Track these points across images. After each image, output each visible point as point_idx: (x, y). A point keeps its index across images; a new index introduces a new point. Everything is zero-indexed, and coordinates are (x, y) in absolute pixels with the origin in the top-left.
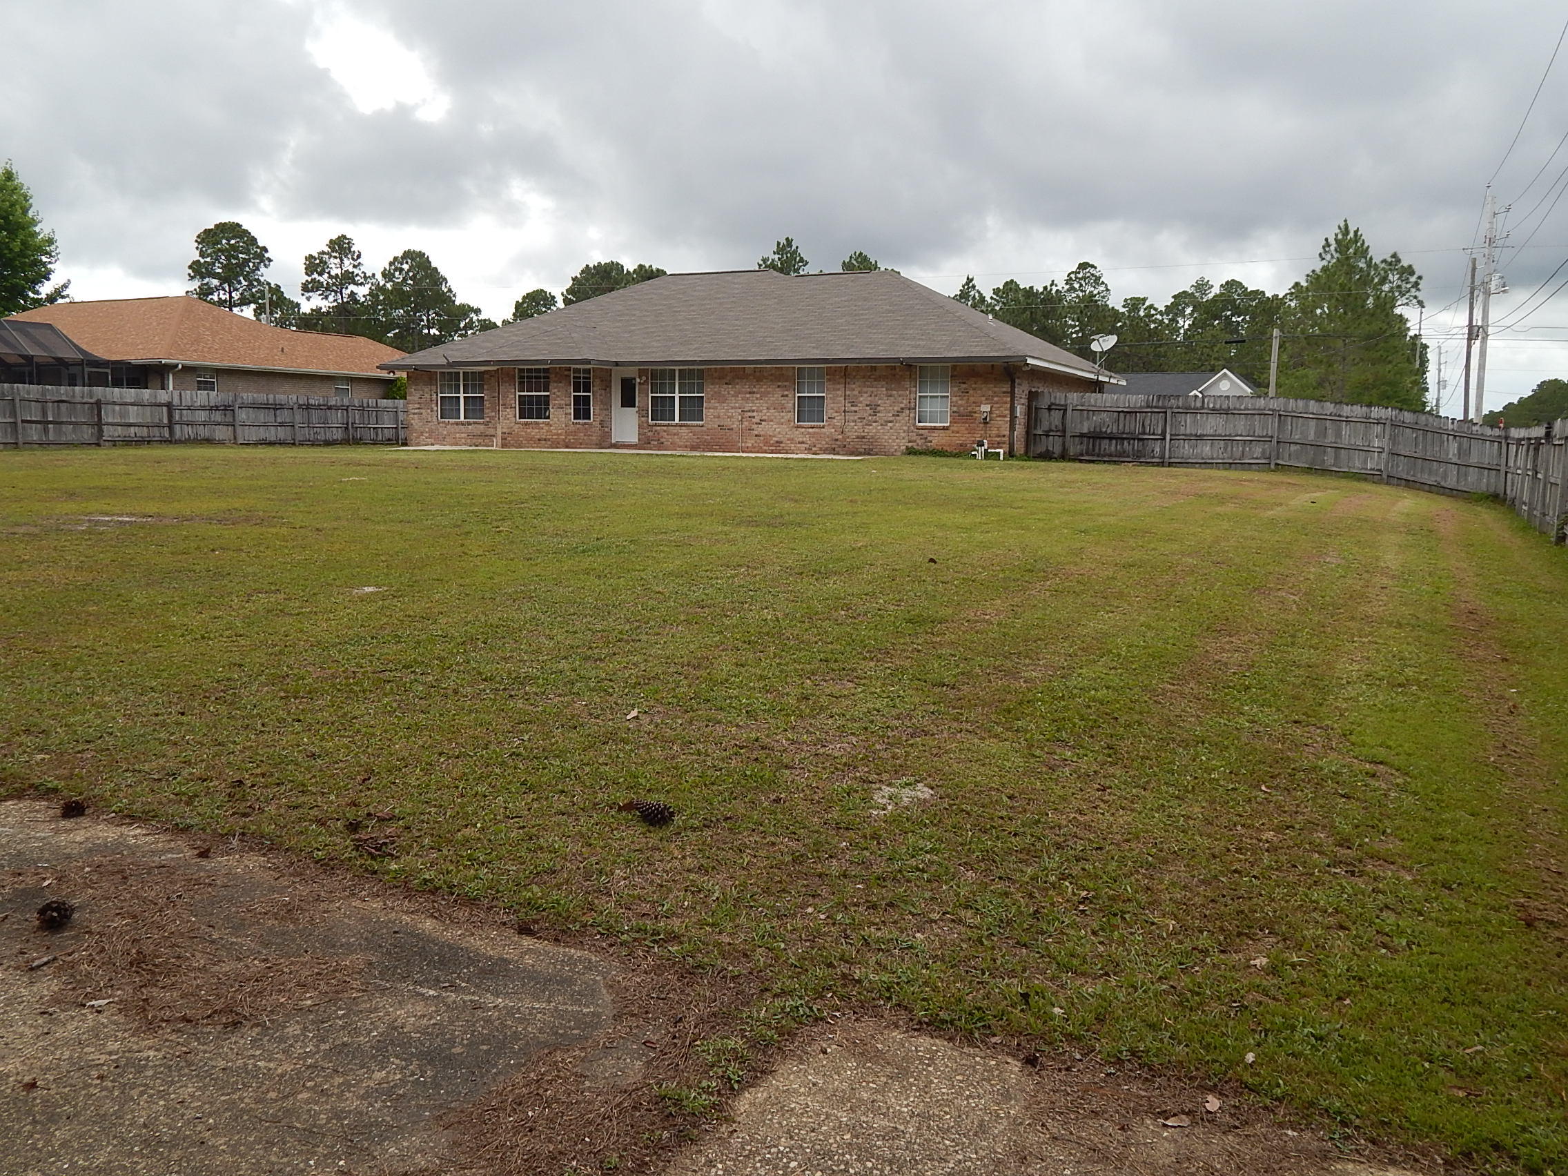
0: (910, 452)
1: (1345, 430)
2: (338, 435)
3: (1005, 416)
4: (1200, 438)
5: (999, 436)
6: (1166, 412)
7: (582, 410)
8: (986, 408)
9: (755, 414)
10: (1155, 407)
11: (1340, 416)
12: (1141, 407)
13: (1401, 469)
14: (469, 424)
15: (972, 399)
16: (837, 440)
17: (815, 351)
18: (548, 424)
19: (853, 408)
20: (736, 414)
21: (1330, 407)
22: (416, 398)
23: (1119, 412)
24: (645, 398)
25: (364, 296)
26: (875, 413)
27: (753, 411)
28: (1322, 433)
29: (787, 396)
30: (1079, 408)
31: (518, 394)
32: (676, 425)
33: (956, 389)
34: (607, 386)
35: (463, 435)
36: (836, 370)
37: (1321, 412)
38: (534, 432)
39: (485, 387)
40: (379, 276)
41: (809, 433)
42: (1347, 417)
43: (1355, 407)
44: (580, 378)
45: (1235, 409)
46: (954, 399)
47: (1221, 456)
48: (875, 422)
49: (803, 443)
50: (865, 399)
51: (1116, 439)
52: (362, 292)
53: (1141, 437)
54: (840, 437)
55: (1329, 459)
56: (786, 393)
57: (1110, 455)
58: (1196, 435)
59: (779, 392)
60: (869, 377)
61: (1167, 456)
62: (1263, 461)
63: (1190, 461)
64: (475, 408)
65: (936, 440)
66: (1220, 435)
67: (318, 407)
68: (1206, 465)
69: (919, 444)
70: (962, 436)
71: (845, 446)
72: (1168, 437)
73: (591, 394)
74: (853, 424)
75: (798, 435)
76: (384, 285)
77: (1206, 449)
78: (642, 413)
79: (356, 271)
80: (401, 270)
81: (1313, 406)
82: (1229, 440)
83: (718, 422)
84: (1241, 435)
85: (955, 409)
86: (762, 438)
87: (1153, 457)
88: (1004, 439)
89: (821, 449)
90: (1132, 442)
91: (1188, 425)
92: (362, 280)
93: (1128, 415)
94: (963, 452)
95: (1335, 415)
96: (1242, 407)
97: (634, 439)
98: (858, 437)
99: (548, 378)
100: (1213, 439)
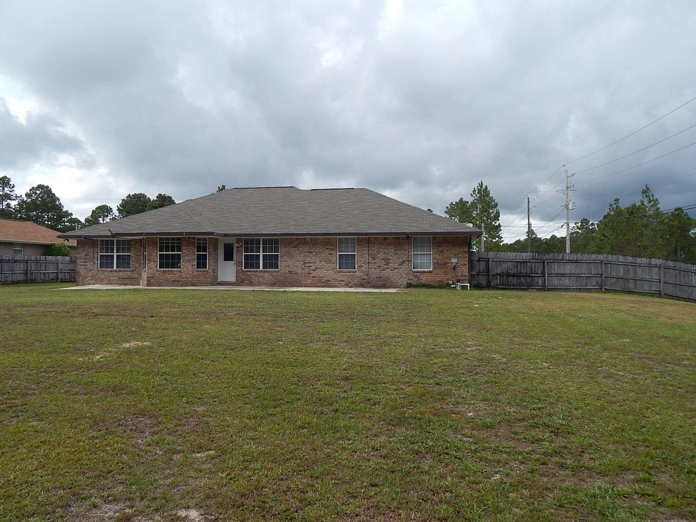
0: (409, 286)
1: (639, 271)
2: (21, 277)
3: (465, 265)
4: (563, 275)
5: (463, 276)
6: (544, 262)
7: (201, 262)
8: (454, 261)
9: (312, 264)
10: (537, 259)
11: (635, 263)
12: (529, 259)
13: (670, 290)
14: (120, 271)
15: (445, 255)
16: (364, 279)
17: (350, 228)
18: (180, 272)
19: (374, 261)
20: (300, 264)
21: (630, 259)
22: (83, 256)
23: (517, 262)
24: (240, 255)
25: (14, 205)
26: (387, 264)
27: (311, 263)
28: (627, 272)
29: (332, 254)
30: (495, 260)
31: (159, 253)
32: (261, 271)
33: (436, 250)
34: (216, 249)
35: (115, 278)
36: (363, 239)
37: (626, 261)
38: (170, 276)
39: (132, 249)
40: (24, 196)
41: (346, 275)
42: (640, 264)
43: (643, 259)
44: (201, 243)
45: (581, 260)
46: (435, 255)
47: (575, 285)
48: (388, 269)
49: (343, 281)
50: (381, 256)
51: (517, 276)
52: (14, 203)
53: (530, 275)
54: (366, 277)
55: (631, 285)
56: (332, 252)
57: (513, 285)
58: (560, 274)
59: (327, 252)
60: (383, 243)
61: (547, 285)
62: (598, 287)
63: (558, 288)
64: (123, 262)
65: (425, 279)
66: (574, 274)
67: (8, 261)
68: (567, 289)
69: (414, 281)
70: (441, 277)
71: (369, 283)
72: (546, 275)
73: (207, 253)
74: (374, 270)
75: (339, 276)
76: (26, 200)
77: (566, 281)
78: (239, 264)
79: (11, 193)
80: (36, 193)
81: (621, 258)
82: (578, 277)
83: (288, 269)
84: (585, 274)
85: (436, 261)
86: (317, 279)
87: (539, 286)
88: (465, 278)
89: (354, 284)
90: (525, 278)
91: (556, 268)
92: (15, 198)
93: (522, 264)
94: (443, 285)
95: (633, 263)
96: (584, 259)
97: (233, 279)
98: (377, 277)
99: (180, 243)
100: (570, 276)
